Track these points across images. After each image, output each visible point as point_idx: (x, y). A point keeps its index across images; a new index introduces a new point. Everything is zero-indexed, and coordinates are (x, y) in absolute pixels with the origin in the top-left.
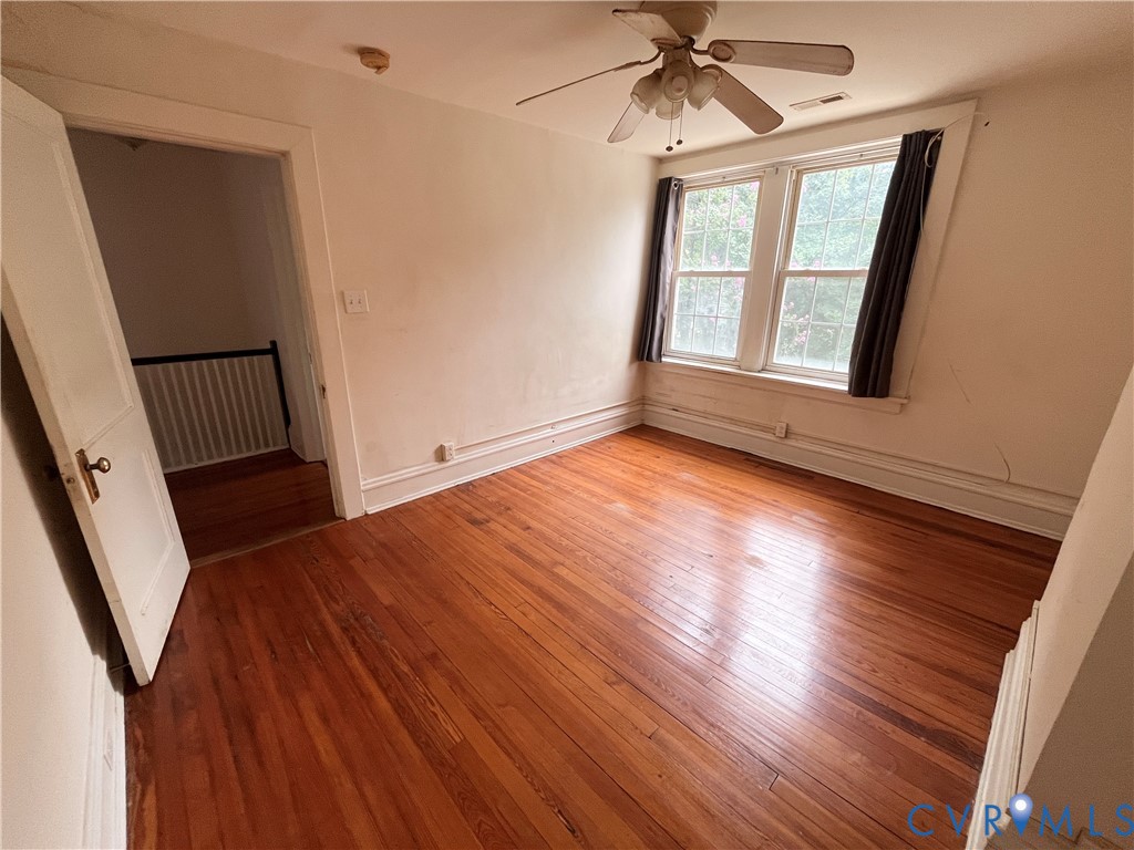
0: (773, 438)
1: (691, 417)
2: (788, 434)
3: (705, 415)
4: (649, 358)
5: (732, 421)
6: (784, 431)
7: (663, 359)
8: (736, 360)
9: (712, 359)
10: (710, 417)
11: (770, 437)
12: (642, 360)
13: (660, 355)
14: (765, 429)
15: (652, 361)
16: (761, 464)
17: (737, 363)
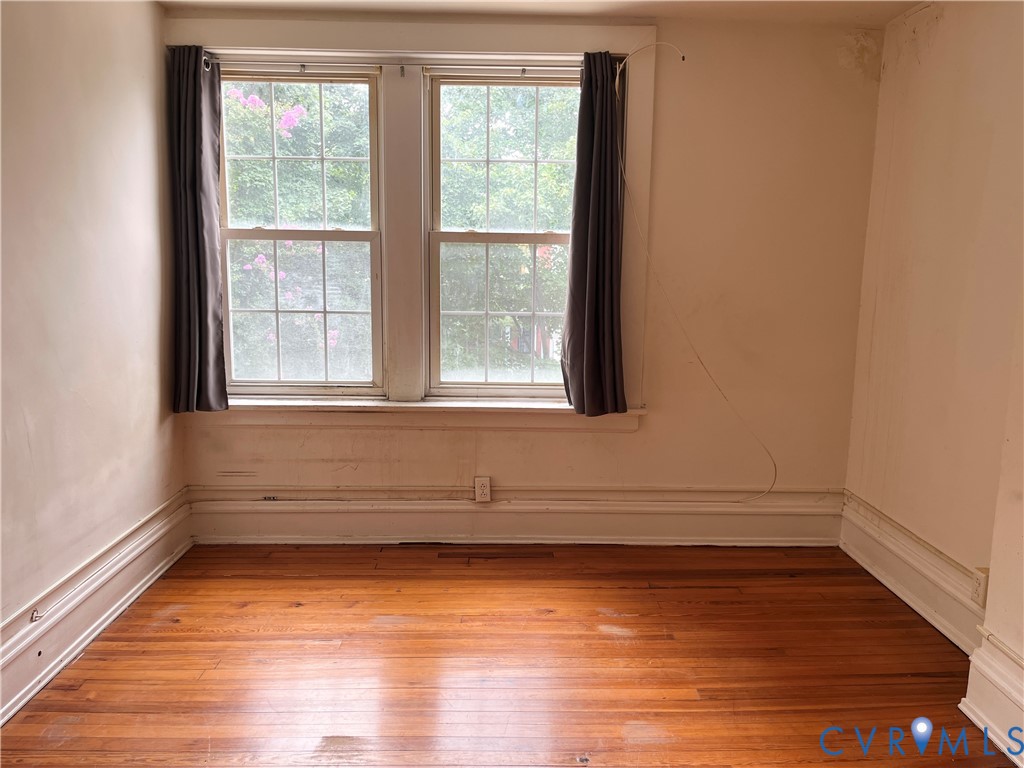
0: (471, 507)
1: (309, 506)
2: (495, 493)
3: (337, 494)
4: (203, 404)
5: (395, 493)
6: (487, 491)
7: (232, 402)
8: (374, 385)
9: (327, 389)
10: (348, 496)
11: (463, 505)
12: (188, 409)
13: (223, 395)
14: (451, 495)
15: (208, 408)
16: (470, 556)
17: (379, 391)
